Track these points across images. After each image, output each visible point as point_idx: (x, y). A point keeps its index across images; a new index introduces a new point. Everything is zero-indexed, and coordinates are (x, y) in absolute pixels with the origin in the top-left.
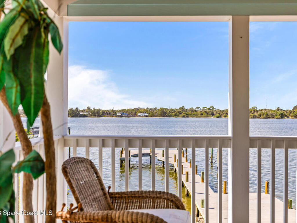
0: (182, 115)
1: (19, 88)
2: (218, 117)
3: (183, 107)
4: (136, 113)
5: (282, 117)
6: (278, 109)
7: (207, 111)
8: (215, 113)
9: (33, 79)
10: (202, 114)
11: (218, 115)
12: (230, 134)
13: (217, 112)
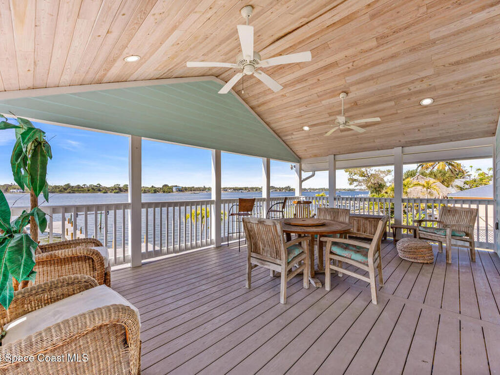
0: (68, 191)
1: (30, 177)
2: (104, 193)
3: (68, 184)
4: (7, 189)
5: (155, 192)
6: (153, 187)
7: (95, 188)
8: (101, 189)
9: (39, 173)
10: (89, 190)
11: (104, 191)
12: (130, 201)
13: (103, 189)
